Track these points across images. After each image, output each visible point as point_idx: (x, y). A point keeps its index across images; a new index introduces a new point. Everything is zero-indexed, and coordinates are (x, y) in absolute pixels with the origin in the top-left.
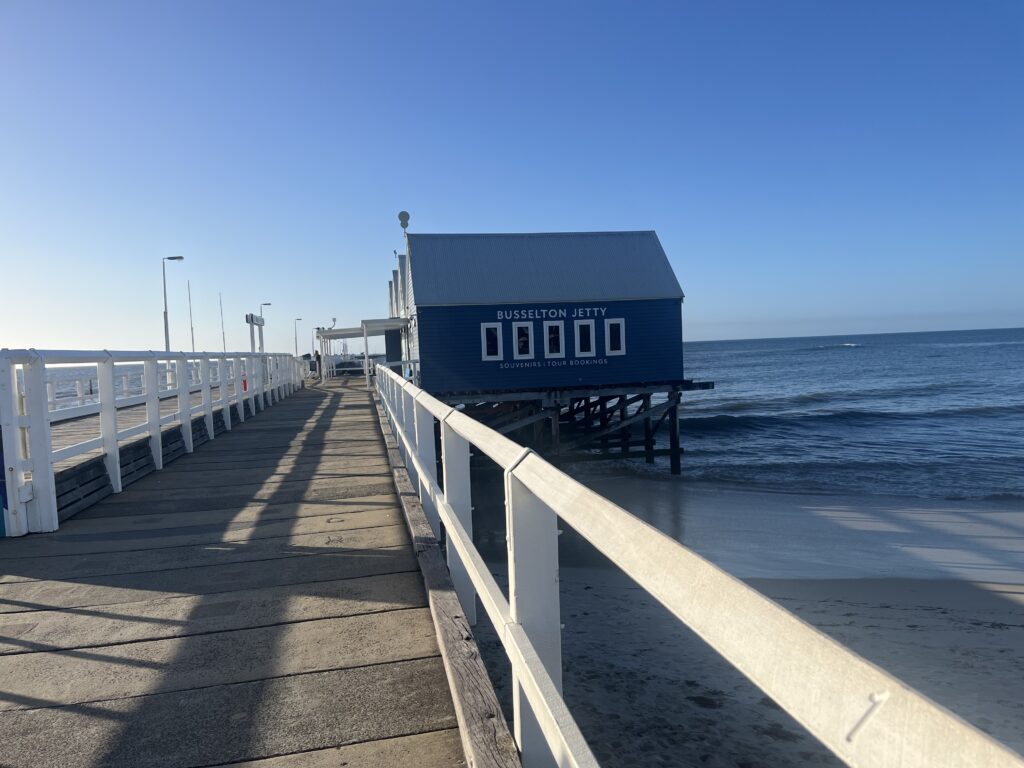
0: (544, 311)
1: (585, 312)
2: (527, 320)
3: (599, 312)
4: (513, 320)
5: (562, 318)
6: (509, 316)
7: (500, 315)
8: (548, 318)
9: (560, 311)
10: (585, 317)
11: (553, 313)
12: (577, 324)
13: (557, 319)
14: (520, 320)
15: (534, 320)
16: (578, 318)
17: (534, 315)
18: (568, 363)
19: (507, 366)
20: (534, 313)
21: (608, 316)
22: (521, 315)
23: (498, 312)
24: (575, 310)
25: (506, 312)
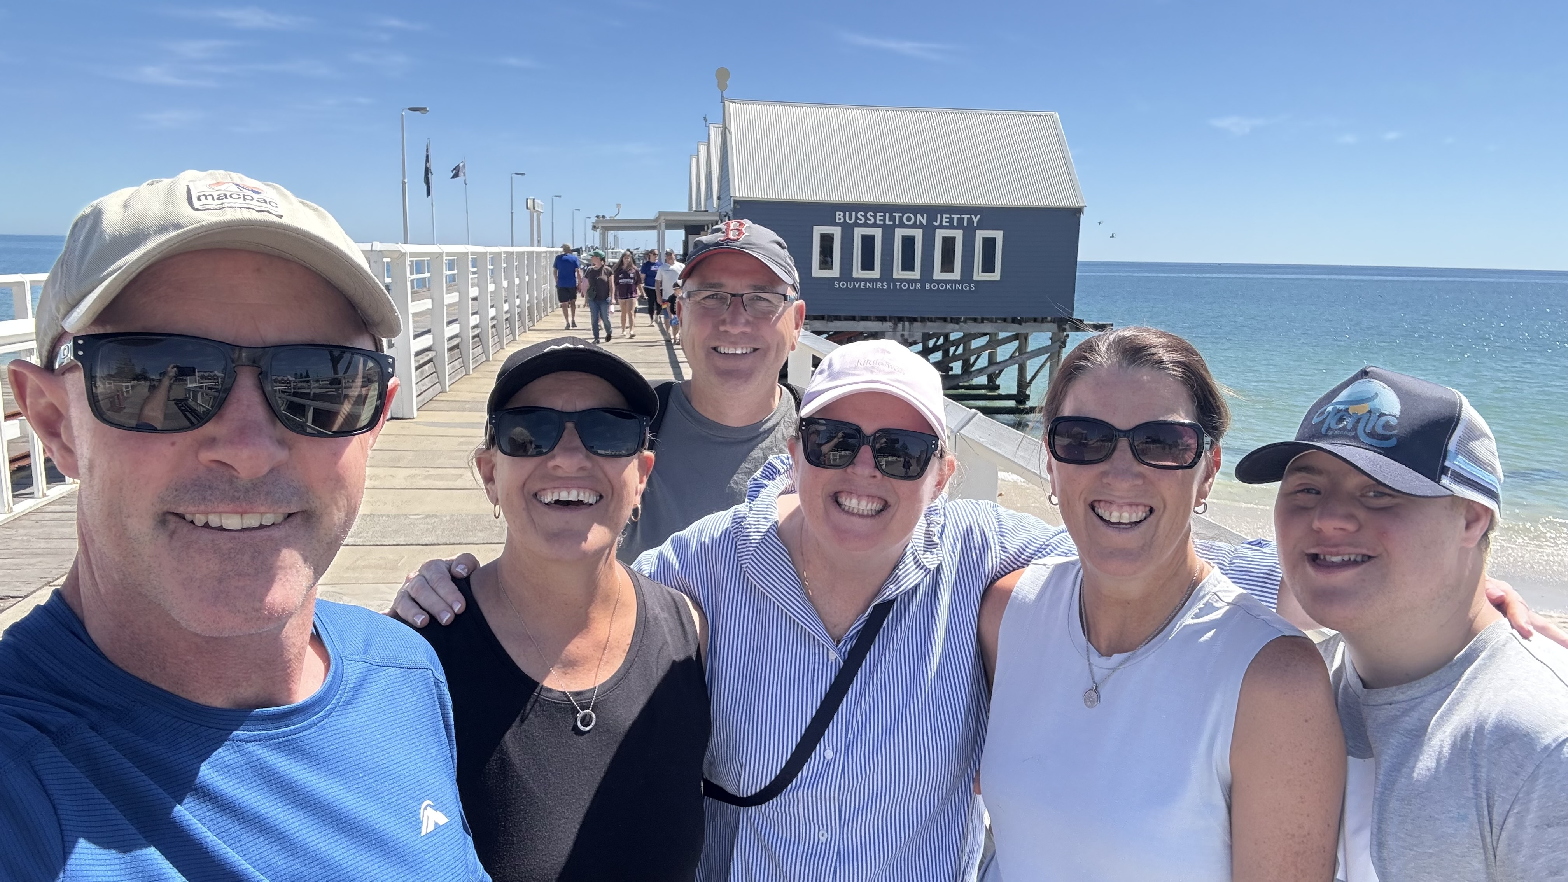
0: (897, 215)
1: (952, 219)
2: (875, 225)
3: (970, 221)
4: (856, 225)
5: (921, 226)
6: (850, 219)
7: (839, 216)
8: (902, 225)
9: (919, 216)
10: (951, 227)
11: (909, 219)
12: (940, 234)
13: (914, 226)
14: (865, 225)
15: (884, 226)
16: (941, 227)
17: (884, 220)
18: (923, 286)
19: (844, 285)
20: (884, 216)
21: (981, 226)
22: (867, 218)
23: (838, 213)
24: (939, 216)
25: (847, 213)
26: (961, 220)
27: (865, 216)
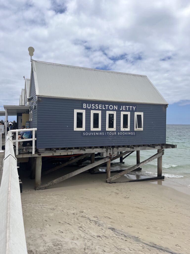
0: (107, 106)
1: (126, 108)
2: (98, 109)
3: (132, 108)
4: (91, 109)
5: (115, 110)
6: (89, 107)
7: (84, 105)
8: (109, 110)
9: (115, 106)
10: (126, 111)
11: (111, 107)
12: (122, 113)
13: (113, 110)
14: (95, 109)
15: (102, 110)
16: (123, 111)
17: (102, 108)
18: (117, 133)
19: (87, 134)
20: (102, 106)
21: (136, 111)
23: (84, 104)
24: (122, 106)
25: (88, 104)
26: (129, 108)
27: (95, 106)
